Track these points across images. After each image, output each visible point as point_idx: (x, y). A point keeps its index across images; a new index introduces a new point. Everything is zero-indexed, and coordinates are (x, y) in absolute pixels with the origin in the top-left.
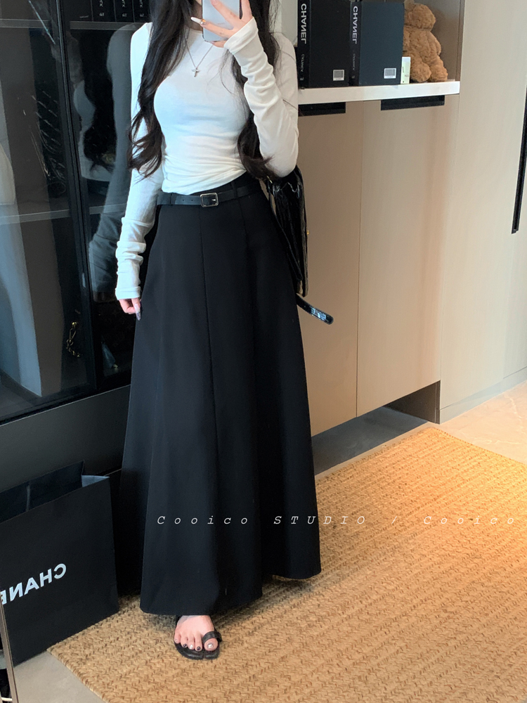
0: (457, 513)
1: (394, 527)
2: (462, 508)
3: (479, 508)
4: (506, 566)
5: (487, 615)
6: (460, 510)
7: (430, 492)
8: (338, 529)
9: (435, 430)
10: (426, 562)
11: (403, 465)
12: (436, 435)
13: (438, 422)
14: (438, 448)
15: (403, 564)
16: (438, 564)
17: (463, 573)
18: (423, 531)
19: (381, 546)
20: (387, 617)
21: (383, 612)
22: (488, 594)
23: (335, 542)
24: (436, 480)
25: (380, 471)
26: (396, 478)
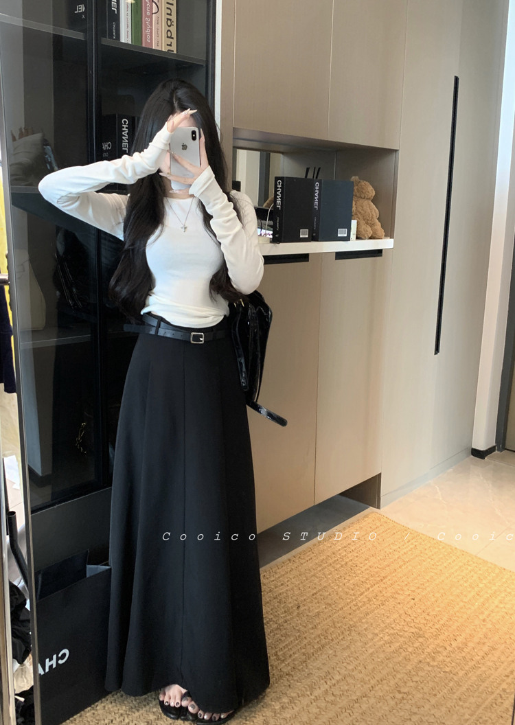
0: (401, 592)
1: (349, 607)
2: (405, 588)
3: (419, 588)
4: (446, 645)
5: (435, 695)
6: (403, 590)
7: (377, 573)
8: (302, 608)
9: (378, 515)
10: (378, 641)
11: (353, 548)
12: (379, 520)
13: (379, 507)
14: (381, 531)
15: (359, 644)
16: (389, 643)
17: (411, 653)
18: (373, 611)
19: (339, 625)
20: (350, 698)
21: (345, 693)
22: (433, 674)
23: (299, 621)
24: (381, 562)
25: (334, 553)
26: (348, 560)
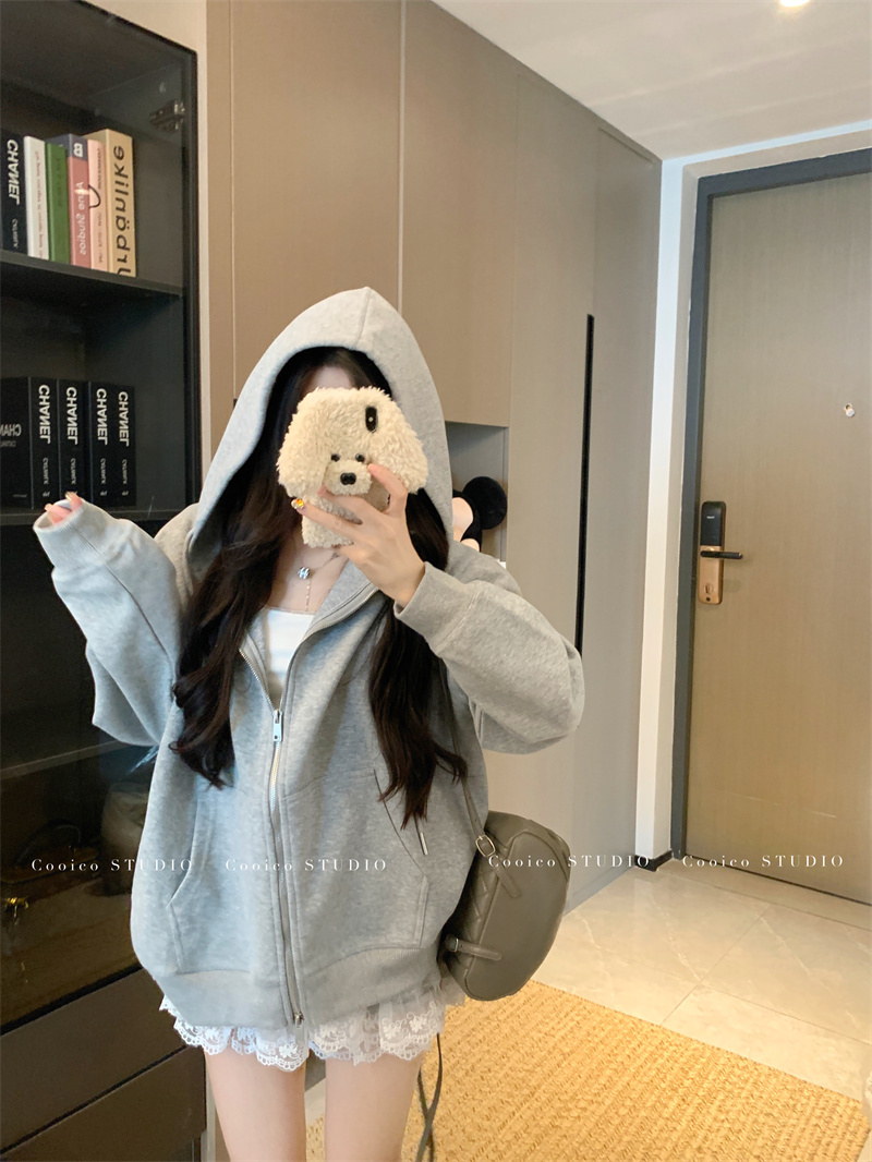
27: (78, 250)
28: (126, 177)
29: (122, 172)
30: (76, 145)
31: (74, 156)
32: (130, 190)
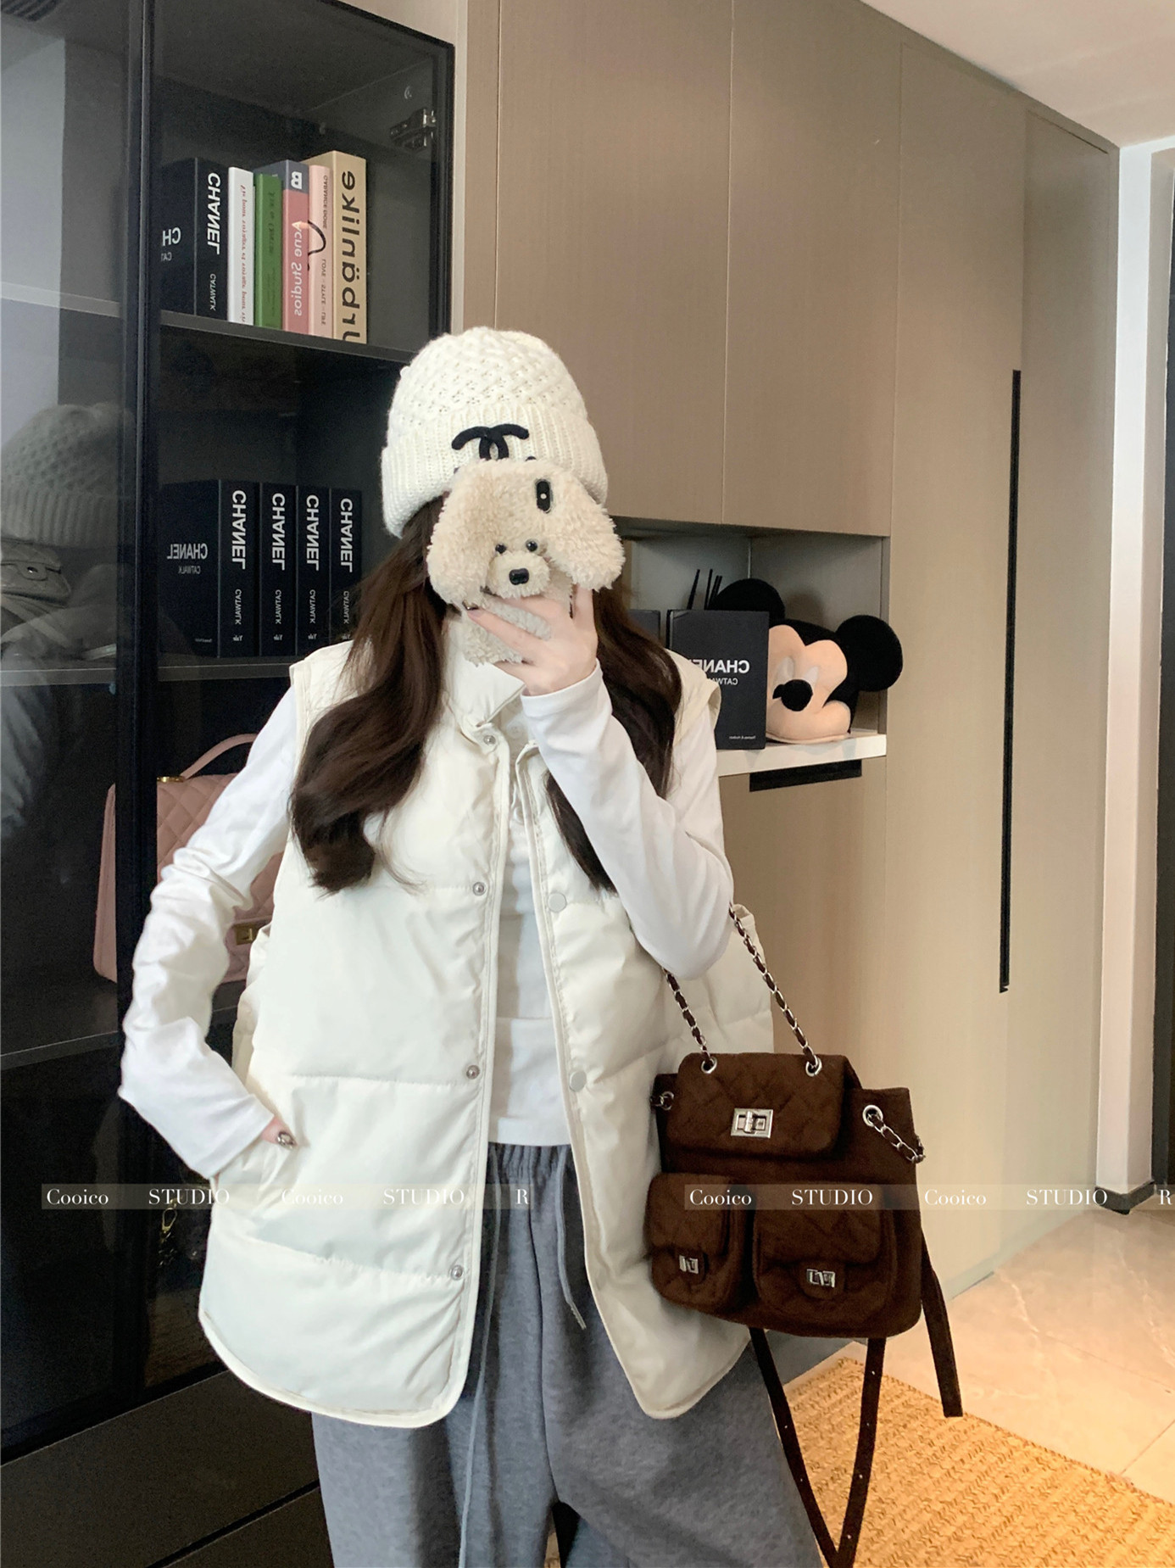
27: (292, 308)
28: (357, 211)
29: (352, 206)
30: (294, 174)
31: (291, 187)
32: (362, 228)
